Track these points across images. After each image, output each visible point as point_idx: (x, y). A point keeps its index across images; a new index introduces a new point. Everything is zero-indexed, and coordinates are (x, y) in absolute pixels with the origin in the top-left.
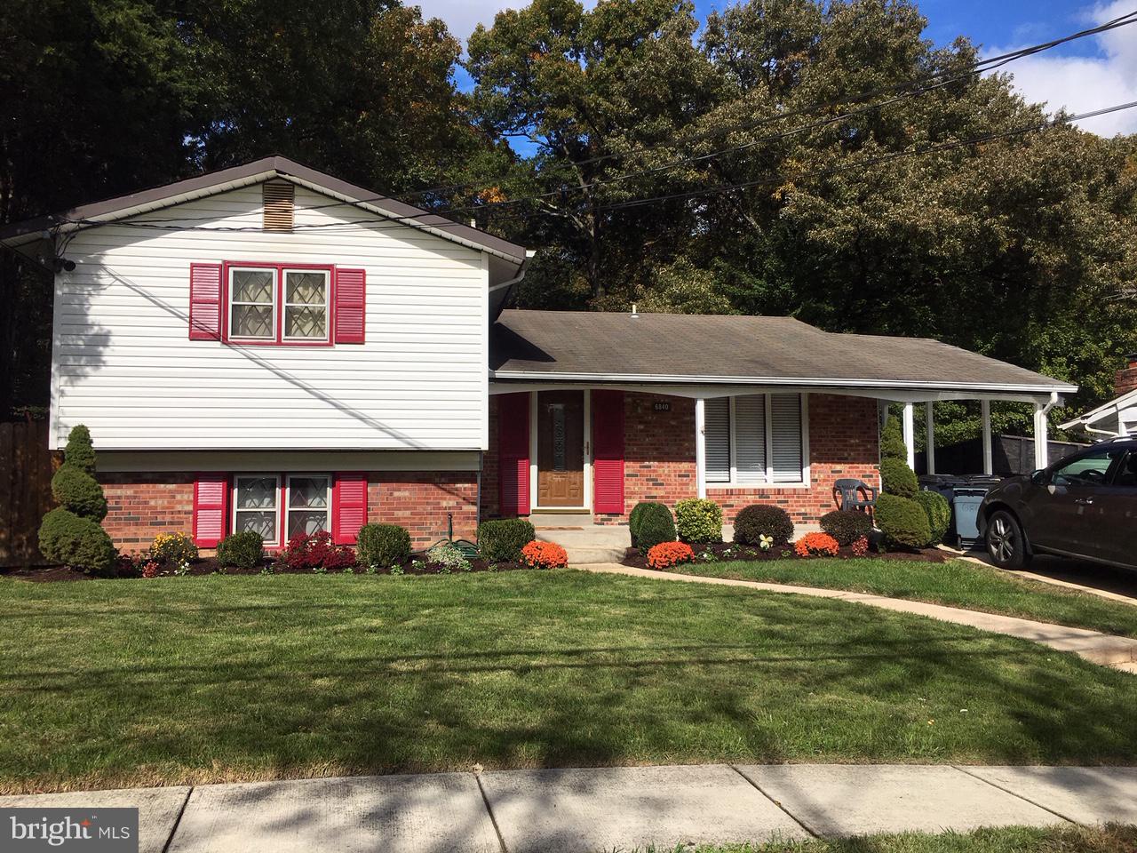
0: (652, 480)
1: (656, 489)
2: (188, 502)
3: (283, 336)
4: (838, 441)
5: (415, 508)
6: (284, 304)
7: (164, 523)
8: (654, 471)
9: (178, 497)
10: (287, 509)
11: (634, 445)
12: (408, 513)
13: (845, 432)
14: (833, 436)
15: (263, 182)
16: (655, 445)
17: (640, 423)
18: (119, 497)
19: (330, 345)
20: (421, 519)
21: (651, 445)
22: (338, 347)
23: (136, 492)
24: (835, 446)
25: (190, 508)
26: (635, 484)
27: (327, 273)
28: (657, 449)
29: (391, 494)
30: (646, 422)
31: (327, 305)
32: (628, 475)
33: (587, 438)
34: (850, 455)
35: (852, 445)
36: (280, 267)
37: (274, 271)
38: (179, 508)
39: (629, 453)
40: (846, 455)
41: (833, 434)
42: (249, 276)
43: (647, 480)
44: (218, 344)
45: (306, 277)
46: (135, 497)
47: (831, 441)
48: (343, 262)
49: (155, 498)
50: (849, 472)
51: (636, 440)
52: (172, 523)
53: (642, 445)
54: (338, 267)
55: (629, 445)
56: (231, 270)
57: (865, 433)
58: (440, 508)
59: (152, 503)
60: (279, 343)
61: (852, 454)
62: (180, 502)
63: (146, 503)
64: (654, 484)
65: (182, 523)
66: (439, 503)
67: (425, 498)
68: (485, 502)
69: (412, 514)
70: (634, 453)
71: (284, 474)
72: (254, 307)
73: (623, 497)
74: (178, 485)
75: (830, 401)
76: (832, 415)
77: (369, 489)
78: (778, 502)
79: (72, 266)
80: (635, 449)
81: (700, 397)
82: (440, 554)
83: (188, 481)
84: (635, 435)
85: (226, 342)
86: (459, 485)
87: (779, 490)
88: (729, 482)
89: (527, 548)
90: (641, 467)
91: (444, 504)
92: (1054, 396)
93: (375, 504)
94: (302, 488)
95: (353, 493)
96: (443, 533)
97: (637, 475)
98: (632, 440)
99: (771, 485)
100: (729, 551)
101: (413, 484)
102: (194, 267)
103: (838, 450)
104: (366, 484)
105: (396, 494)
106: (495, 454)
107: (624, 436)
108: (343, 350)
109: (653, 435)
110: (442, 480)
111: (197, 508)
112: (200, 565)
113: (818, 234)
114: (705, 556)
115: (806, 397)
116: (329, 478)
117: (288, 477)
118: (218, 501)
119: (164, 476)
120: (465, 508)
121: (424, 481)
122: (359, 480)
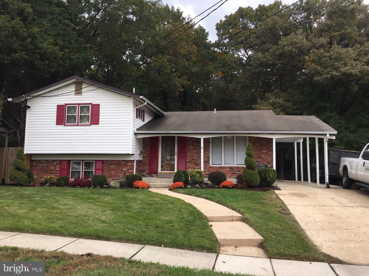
0: (196, 163)
1: (197, 166)
3: (79, 123)
4: (258, 151)
5: (116, 171)
6: (79, 114)
7: (53, 173)
8: (196, 161)
9: (57, 166)
10: (84, 170)
11: (190, 153)
12: (114, 172)
13: (261, 148)
15: (75, 82)
16: (196, 152)
17: (192, 146)
18: (43, 166)
19: (90, 125)
20: (117, 174)
21: (195, 152)
22: (92, 126)
23: (47, 165)
24: (257, 153)
25: (59, 169)
26: (190, 165)
27: (90, 105)
28: (197, 154)
30: (193, 146)
31: (90, 114)
32: (188, 162)
33: (176, 150)
34: (263, 156)
35: (263, 153)
36: (79, 104)
37: (77, 106)
38: (57, 169)
39: (188, 155)
40: (261, 156)
41: (257, 149)
42: (72, 108)
43: (194, 163)
44: (63, 126)
45: (84, 107)
46: (47, 166)
47: (256, 151)
48: (94, 102)
49: (51, 167)
50: (262, 162)
51: (191, 151)
52: (55, 173)
53: (192, 152)
54: (93, 104)
55: (188, 152)
56: (67, 106)
57: (268, 148)
58: (122, 171)
59: (51, 168)
60: (78, 125)
61: (263, 155)
62: (57, 168)
63: (49, 168)
65: (57, 173)
66: (122, 169)
67: (119, 168)
68: (145, 169)
69: (115, 172)
70: (190, 155)
71: (83, 161)
72: (72, 115)
73: (186, 169)
74: (57, 163)
75: (256, 138)
76: (256, 143)
77: (104, 165)
78: (237, 171)
79: (29, 107)
80: (190, 154)
81: (202, 137)
82: (112, 183)
83: (59, 162)
84: (190, 150)
85: (65, 125)
86: (128, 164)
87: (237, 167)
88: (222, 164)
89: (135, 183)
90: (192, 159)
91: (124, 170)
92: (328, 135)
93: (106, 169)
94: (88, 164)
95: (99, 166)
96: (123, 178)
97: (191, 162)
98: (189, 151)
99: (235, 165)
100: (197, 185)
101: (116, 164)
102: (58, 106)
103: (258, 154)
104: (103, 164)
105: (111, 166)
106: (148, 155)
107: (187, 150)
108: (94, 127)
109: (196, 150)
110: (124, 163)
111: (61, 169)
112: (52, 184)
113: (317, 78)
114: (189, 187)
115: (248, 137)
116: (94, 162)
117: (84, 161)
118: (66, 168)
119: (54, 161)
120: (130, 171)
121: (118, 163)
122: (101, 162)
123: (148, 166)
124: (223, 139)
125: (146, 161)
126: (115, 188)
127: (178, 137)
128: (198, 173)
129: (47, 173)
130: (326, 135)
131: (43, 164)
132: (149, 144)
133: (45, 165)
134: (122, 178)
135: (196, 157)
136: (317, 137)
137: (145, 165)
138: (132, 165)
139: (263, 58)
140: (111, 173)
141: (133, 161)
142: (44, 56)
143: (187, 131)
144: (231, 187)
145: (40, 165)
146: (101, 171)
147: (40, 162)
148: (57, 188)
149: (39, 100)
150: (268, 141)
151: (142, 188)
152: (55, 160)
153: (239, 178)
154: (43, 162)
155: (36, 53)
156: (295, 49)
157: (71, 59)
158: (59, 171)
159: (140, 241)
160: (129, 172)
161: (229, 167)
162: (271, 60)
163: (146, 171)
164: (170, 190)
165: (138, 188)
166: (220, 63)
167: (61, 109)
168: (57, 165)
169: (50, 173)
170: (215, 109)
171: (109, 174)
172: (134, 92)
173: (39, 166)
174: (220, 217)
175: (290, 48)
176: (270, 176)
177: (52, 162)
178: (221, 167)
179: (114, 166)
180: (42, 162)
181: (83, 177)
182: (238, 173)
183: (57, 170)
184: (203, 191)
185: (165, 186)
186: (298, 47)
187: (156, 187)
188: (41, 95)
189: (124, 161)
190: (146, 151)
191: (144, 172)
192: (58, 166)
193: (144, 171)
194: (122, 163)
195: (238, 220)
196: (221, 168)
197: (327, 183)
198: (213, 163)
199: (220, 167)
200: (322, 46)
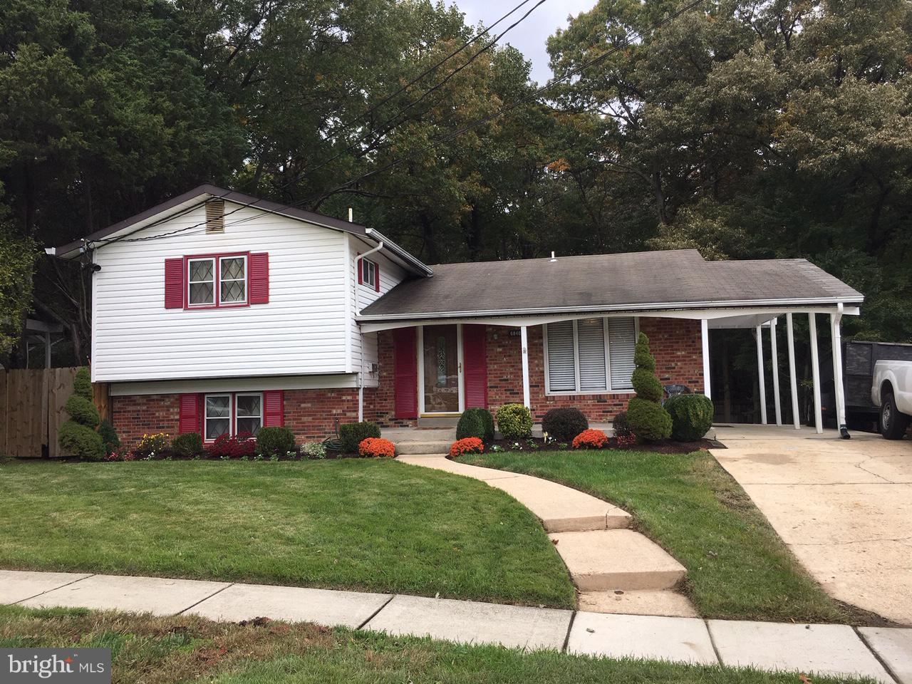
0: (509, 390)
1: (513, 397)
2: (177, 413)
3: (220, 302)
4: (665, 354)
5: (315, 415)
6: (220, 280)
7: (163, 427)
8: (511, 383)
9: (171, 410)
10: (237, 417)
11: (495, 364)
12: (310, 419)
13: (672, 346)
14: (661, 350)
15: (206, 202)
16: (511, 363)
17: (499, 347)
18: (139, 411)
19: (248, 306)
20: (319, 422)
21: (508, 363)
22: (253, 307)
23: (148, 408)
24: (663, 357)
25: (177, 417)
26: (497, 394)
27: (245, 257)
28: (513, 366)
29: (299, 406)
30: (504, 346)
31: (245, 279)
32: (491, 387)
33: (460, 360)
34: (676, 365)
35: (678, 357)
36: (217, 256)
37: (214, 259)
38: (172, 417)
39: (491, 370)
40: (673, 365)
41: (661, 348)
42: (201, 264)
43: (505, 390)
44: (181, 310)
45: (229, 262)
46: (147, 411)
47: (659, 354)
48: (255, 249)
49: (158, 411)
50: (676, 379)
51: (496, 360)
52: (168, 427)
53: (501, 363)
54: (252, 252)
55: (491, 364)
56: (189, 260)
57: (690, 346)
58: (331, 415)
59: (157, 414)
60: (217, 307)
61: (679, 364)
62: (172, 414)
63: (154, 414)
64: (510, 394)
65: (173, 427)
66: (330, 411)
67: (321, 408)
68: (386, 410)
69: (313, 419)
70: (495, 370)
71: (234, 393)
72: (204, 284)
73: (487, 404)
74: (171, 403)
75: (657, 322)
76: (660, 333)
77: (285, 403)
78: (615, 405)
79: (98, 268)
80: (496, 367)
81: (523, 325)
82: (307, 447)
83: (177, 400)
84: (496, 357)
85: (186, 308)
86: (344, 398)
87: (614, 395)
88: (575, 390)
89: (362, 442)
90: (500, 380)
91: (334, 412)
92: (840, 306)
93: (289, 413)
94: (246, 402)
95: (275, 405)
96: (333, 433)
97: (497, 387)
98: (493, 360)
99: (609, 391)
100: (517, 444)
101: (314, 398)
102: (167, 261)
103: (666, 361)
104: (283, 399)
105: (303, 405)
106: (392, 374)
107: (487, 357)
108: (256, 309)
109: (510, 356)
110: (333, 395)
111: (182, 417)
112: (162, 455)
113: (806, 163)
114: (495, 448)
115: (638, 319)
116: (261, 395)
117: (237, 395)
118: (194, 412)
119: (163, 397)
120: (348, 414)
121: (320, 396)
122: (278, 396)
123: (393, 401)
124: (575, 326)
125: (388, 390)
126: (314, 457)
127: (464, 326)
128: (518, 414)
129: (148, 428)
130: (835, 305)
131: (139, 404)
132: (393, 347)
133: (144, 408)
134: (329, 433)
135: (511, 373)
136: (812, 313)
137: (385, 400)
138: (352, 401)
139: (668, 120)
140: (304, 423)
141: (354, 391)
142: (128, 141)
143: (486, 311)
144: (600, 444)
145: (131, 408)
146: (279, 417)
147: (131, 401)
148: (175, 462)
149: (120, 250)
150: (688, 328)
151: (380, 455)
152: (168, 396)
153: (618, 422)
154: (137, 402)
155: (108, 134)
156: (749, 92)
157: (193, 145)
158: (176, 420)
159: (380, 585)
160: (348, 418)
161: (593, 395)
162: (688, 124)
163: (387, 413)
164: (449, 458)
165: (370, 455)
166: (560, 138)
167: (174, 269)
168: (173, 407)
169: (157, 428)
170: (553, 253)
171: (297, 423)
172: (351, 220)
173: (129, 411)
174: (575, 521)
175: (735, 90)
176: (698, 415)
177: (160, 400)
178: (574, 396)
179: (309, 405)
180: (135, 401)
181: (236, 434)
182: (615, 409)
183: (172, 420)
184: (530, 457)
185: (437, 449)
186: (756, 86)
187: (414, 452)
188: (125, 236)
189: (332, 390)
190: (386, 364)
191: (382, 416)
192: (176, 410)
193: (384, 413)
194: (329, 395)
195: (621, 527)
196: (574, 399)
197: (841, 426)
198: (554, 388)
199: (570, 396)
200: (817, 80)
